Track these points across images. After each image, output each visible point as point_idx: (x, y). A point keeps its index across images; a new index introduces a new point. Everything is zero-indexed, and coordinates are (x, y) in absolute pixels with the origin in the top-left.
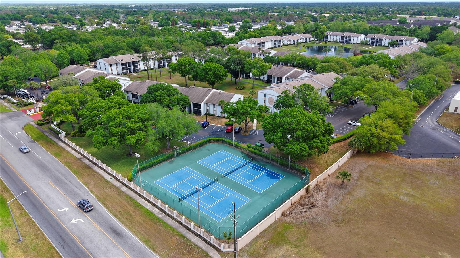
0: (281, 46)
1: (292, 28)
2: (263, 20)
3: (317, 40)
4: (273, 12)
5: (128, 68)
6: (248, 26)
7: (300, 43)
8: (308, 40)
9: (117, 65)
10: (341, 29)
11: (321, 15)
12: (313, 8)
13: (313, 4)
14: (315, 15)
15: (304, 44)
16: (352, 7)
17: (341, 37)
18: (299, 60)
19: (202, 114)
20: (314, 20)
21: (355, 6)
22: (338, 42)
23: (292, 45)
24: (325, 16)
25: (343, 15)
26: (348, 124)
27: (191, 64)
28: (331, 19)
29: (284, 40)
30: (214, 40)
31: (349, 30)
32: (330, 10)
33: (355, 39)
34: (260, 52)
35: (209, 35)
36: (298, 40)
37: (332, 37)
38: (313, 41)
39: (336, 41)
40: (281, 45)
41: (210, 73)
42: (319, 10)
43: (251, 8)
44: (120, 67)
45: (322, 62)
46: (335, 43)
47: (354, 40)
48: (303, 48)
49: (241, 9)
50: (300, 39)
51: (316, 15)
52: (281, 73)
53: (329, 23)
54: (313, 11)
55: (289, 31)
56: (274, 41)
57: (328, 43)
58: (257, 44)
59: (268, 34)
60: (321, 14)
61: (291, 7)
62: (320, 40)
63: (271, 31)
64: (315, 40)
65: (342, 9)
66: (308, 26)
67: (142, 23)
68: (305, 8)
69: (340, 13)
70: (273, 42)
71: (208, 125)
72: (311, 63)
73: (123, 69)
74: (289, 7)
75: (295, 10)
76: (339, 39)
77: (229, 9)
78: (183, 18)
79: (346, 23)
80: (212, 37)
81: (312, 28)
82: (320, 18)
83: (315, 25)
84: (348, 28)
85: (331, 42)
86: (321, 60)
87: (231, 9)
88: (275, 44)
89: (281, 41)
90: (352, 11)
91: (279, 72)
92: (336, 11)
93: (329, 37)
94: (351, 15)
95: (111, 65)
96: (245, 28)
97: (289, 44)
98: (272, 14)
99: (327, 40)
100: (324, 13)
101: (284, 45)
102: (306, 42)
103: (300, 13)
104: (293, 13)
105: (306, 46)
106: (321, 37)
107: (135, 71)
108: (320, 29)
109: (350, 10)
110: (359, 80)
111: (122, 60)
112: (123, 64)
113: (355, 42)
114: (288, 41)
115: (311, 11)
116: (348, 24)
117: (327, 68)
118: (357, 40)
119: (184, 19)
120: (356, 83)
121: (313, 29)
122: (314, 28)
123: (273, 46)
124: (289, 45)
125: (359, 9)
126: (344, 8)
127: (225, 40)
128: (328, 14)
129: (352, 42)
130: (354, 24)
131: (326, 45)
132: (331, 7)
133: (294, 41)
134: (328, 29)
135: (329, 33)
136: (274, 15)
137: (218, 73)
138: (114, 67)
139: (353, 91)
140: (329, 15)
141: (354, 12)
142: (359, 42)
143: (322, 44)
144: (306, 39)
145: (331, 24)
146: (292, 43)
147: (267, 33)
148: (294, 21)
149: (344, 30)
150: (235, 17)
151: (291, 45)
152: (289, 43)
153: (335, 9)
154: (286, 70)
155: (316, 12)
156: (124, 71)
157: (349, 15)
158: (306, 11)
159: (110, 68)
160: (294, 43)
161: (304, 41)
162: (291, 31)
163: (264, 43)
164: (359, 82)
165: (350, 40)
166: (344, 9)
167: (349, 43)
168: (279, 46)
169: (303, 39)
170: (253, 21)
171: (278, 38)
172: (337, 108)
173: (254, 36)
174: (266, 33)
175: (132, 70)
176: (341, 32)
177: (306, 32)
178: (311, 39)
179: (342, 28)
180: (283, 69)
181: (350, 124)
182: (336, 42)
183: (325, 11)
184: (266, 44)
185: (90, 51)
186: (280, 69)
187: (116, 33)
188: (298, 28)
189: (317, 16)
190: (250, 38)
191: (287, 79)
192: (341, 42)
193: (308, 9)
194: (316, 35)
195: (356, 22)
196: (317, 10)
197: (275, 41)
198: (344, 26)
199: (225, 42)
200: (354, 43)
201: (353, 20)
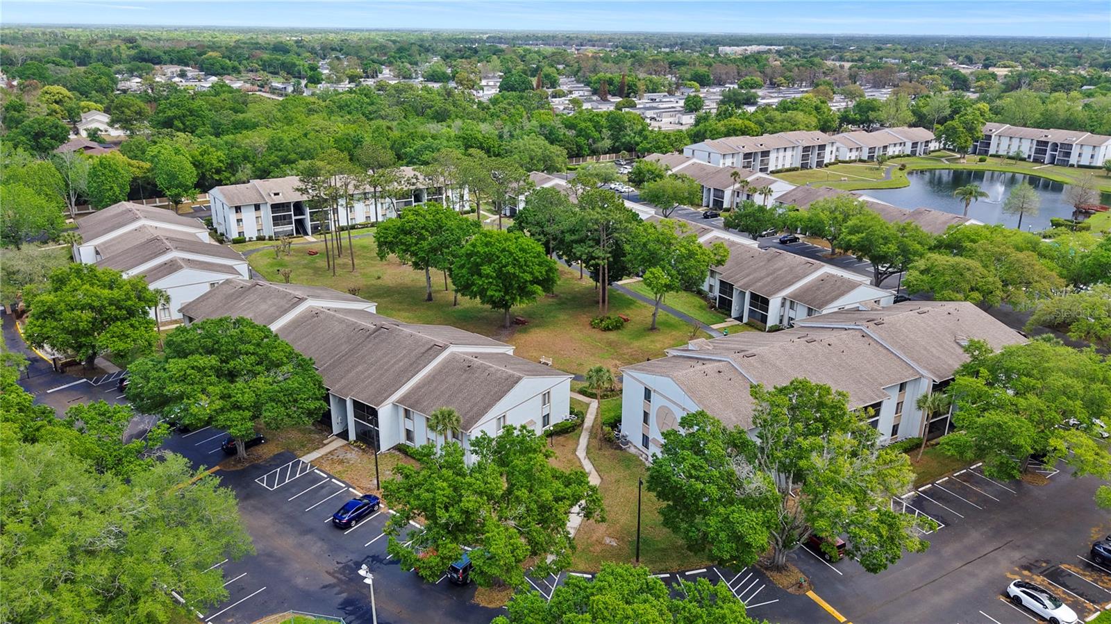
0: (826, 166)
1: (873, 109)
2: (802, 81)
3: (953, 151)
4: (841, 59)
5: (294, 218)
6: (745, 97)
7: (893, 157)
8: (920, 149)
9: (257, 207)
10: (1038, 116)
11: (985, 70)
12: (964, 49)
13: (967, 39)
14: (963, 71)
15: (904, 160)
16: (1085, 49)
17: (1035, 142)
18: (850, 233)
19: (384, 446)
20: (958, 86)
21: (1094, 48)
22: (1024, 160)
23: (864, 161)
24: (994, 76)
25: (1055, 71)
26: (1007, 596)
27: (440, 227)
28: (1012, 85)
29: (838, 144)
30: (615, 138)
31: (1068, 120)
32: (1016, 57)
33: (1087, 152)
34: (737, 186)
35: (603, 122)
36: (885, 147)
37: (1005, 142)
38: (939, 150)
39: (1018, 154)
40: (826, 161)
41: (486, 269)
42: (980, 55)
43: (782, 48)
44: (267, 214)
45: (940, 246)
46: (1013, 162)
47: (1080, 155)
48: (899, 173)
49: (755, 48)
50: (895, 145)
51: (965, 70)
52: (769, 279)
53: (999, 97)
54: (961, 58)
55: (865, 118)
56: (800, 149)
57: (989, 159)
58: (741, 156)
59: (789, 125)
60: (986, 67)
61: (899, 47)
62: (963, 150)
63: (800, 116)
64: (944, 149)
65: (1053, 56)
66: (927, 105)
67: (461, 81)
68: (940, 49)
69: (1044, 66)
70: (799, 152)
71: (373, 511)
72: (893, 248)
73: (277, 221)
74: (893, 48)
75: (908, 56)
76: (1027, 148)
77: (720, 48)
78: (576, 69)
79: (1056, 100)
80: (611, 128)
81: (939, 110)
82: (978, 80)
83: (950, 101)
84: (1062, 115)
85: (999, 156)
86: (936, 235)
87: (725, 50)
88: (805, 157)
89: (828, 149)
90: (1083, 61)
91: (763, 273)
92: (1033, 60)
93: (994, 142)
94: (1080, 75)
95: (238, 209)
96: (733, 101)
97: (853, 158)
98: (838, 64)
99: (986, 152)
100: (995, 66)
101: (838, 162)
102: (913, 154)
103: (921, 64)
104: (897, 64)
105: (909, 167)
106: (966, 142)
107: (315, 230)
108: (963, 116)
109: (1080, 58)
110: (1077, 374)
111: (276, 194)
112: (275, 207)
113: (1085, 161)
114: (851, 150)
115: (956, 58)
116: (1062, 103)
117: (948, 278)
118: (1092, 157)
119: (578, 71)
120: (1066, 386)
121: (942, 115)
122: (948, 112)
123: (799, 165)
124: (855, 161)
125: (1106, 56)
126: (1060, 52)
127: (646, 138)
128: (1006, 69)
129: (1073, 160)
130: (1087, 100)
131: (981, 166)
132: (1019, 49)
133: (872, 150)
134: (996, 114)
135: (995, 129)
136: (842, 67)
137: (512, 271)
138: (249, 215)
139: (1045, 425)
140: (1011, 72)
141: (1091, 66)
142: (1099, 164)
143: (969, 162)
144: (915, 145)
145: (1008, 101)
146: (865, 157)
147: (786, 123)
148: (894, 86)
149: (1047, 122)
150: (721, 70)
151: (861, 161)
152: (854, 155)
153: (1030, 54)
154: (792, 269)
155: (970, 61)
156: (280, 229)
157: (1075, 74)
158: (942, 57)
159: (233, 217)
160: (871, 158)
161: (908, 150)
162: (871, 118)
163: (766, 154)
164: (1078, 385)
165: (1068, 154)
166: (1059, 55)
167: (1065, 164)
168: (819, 164)
169: (903, 144)
170: (771, 84)
171: (818, 137)
172: (969, 477)
173: (741, 130)
174: (783, 121)
175: (309, 224)
176: (1038, 125)
177: (921, 120)
178: (933, 146)
179: (1042, 114)
180: (780, 264)
181: (1016, 601)
182: (1018, 158)
183: (1000, 58)
184: (773, 156)
185: (223, 157)
186: (769, 260)
187: (347, 105)
188: (893, 111)
189: (972, 73)
190: (728, 135)
191: (788, 304)
192: (1036, 161)
193: (949, 52)
194: (950, 133)
195: (1093, 96)
196: (975, 57)
197: (806, 149)
198: (1050, 107)
199: (645, 145)
200: (1080, 166)
201: (1085, 87)
